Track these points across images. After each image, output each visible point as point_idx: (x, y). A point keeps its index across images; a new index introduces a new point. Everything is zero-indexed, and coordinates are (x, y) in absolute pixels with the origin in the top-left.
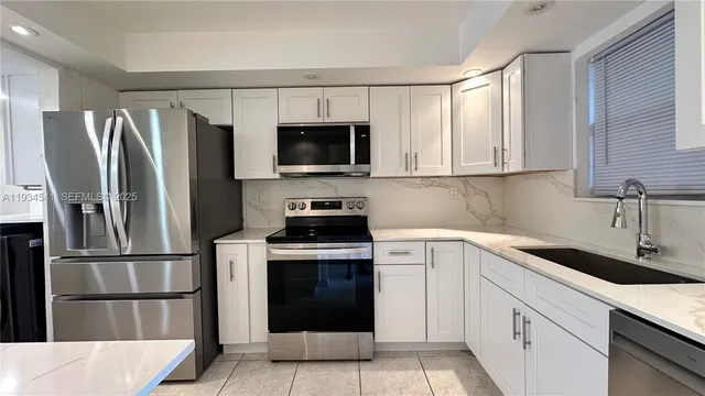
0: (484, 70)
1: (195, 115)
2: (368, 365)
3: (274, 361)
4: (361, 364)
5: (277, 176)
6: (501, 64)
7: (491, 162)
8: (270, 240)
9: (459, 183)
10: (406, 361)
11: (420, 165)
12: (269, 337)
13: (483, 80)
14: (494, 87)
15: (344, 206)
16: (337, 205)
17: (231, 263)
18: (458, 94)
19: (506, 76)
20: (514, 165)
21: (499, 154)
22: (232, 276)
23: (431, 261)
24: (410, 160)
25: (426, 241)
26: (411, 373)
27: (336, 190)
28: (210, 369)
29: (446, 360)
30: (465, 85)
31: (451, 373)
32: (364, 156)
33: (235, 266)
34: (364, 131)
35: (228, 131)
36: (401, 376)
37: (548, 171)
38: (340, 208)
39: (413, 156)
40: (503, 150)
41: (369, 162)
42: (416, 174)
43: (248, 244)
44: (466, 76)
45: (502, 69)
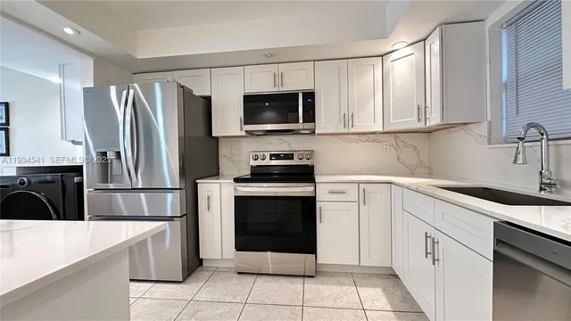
0: (410, 42)
1: (182, 87)
2: (312, 280)
3: (239, 273)
4: (306, 279)
5: (244, 133)
6: (422, 36)
7: (416, 118)
8: (237, 180)
9: (391, 138)
10: (344, 279)
11: (356, 123)
12: (236, 254)
13: (410, 50)
14: (418, 55)
15: (295, 157)
16: (289, 156)
17: (208, 197)
18: (388, 63)
19: (428, 47)
20: (434, 120)
21: (422, 111)
22: (209, 208)
23: (363, 199)
24: (348, 119)
25: (359, 183)
26: (345, 288)
27: (290, 144)
28: (192, 276)
29: (376, 281)
30: (394, 56)
31: (379, 290)
32: (310, 116)
33: (211, 200)
34: (310, 97)
35: (208, 100)
36: (336, 289)
37: (465, 124)
38: (293, 159)
39: (350, 116)
40: (426, 107)
41: (314, 121)
42: (352, 130)
43: (220, 183)
44: (394, 48)
45: (425, 40)
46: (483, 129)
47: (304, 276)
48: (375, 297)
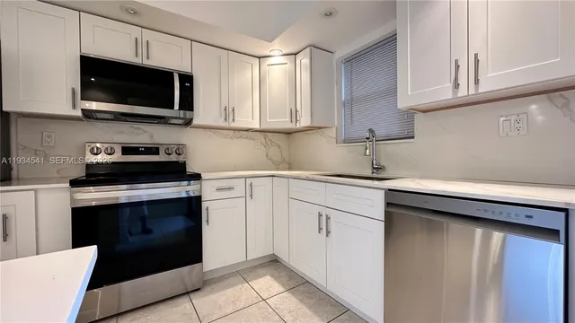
0: (285, 52)
2: (197, 294)
4: (192, 295)
5: (79, 113)
6: (294, 51)
7: (288, 119)
8: (75, 183)
9: (261, 137)
10: (233, 280)
11: (236, 119)
13: (283, 59)
14: (289, 66)
15: (162, 151)
16: (152, 151)
18: (264, 67)
19: (298, 62)
20: (304, 122)
21: (294, 115)
23: (250, 194)
24: (228, 113)
25: (246, 178)
26: (238, 288)
27: (152, 137)
29: (261, 271)
30: (270, 61)
31: (268, 277)
32: (187, 103)
34: (187, 80)
36: (229, 292)
37: (320, 128)
38: (158, 154)
39: (231, 110)
40: (296, 111)
41: (192, 110)
42: (233, 125)
43: (36, 190)
44: (271, 54)
45: (296, 54)
46: (333, 132)
47: (188, 293)
48: (267, 285)
